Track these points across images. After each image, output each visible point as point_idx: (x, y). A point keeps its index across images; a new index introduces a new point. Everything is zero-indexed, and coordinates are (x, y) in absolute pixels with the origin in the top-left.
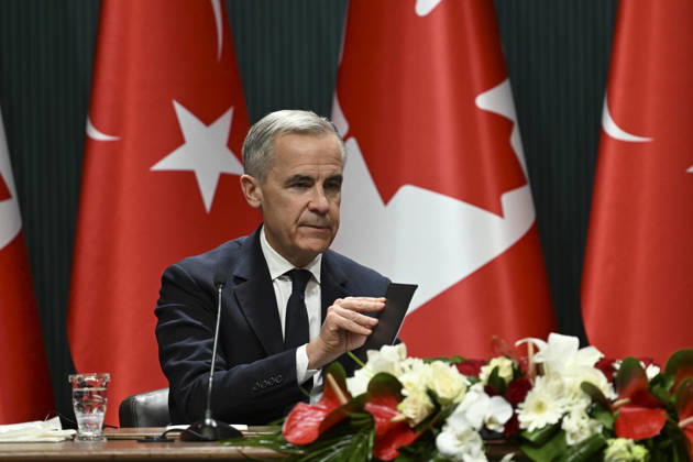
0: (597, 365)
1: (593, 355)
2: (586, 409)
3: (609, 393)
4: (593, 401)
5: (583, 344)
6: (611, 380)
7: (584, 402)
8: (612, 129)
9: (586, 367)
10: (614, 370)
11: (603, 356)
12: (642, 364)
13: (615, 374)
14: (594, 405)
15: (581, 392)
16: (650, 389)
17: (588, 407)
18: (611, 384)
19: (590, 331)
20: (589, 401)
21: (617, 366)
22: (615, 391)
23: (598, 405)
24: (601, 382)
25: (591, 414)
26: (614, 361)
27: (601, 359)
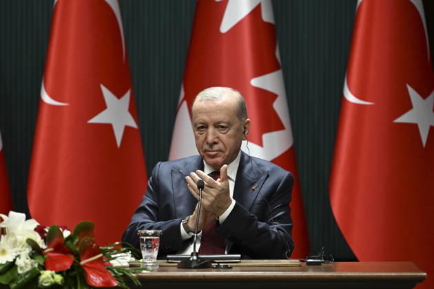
0: (36, 230)
1: (34, 224)
2: (29, 254)
3: (42, 245)
4: (33, 249)
5: (28, 218)
6: (43, 237)
7: (28, 250)
8: (46, 98)
9: (29, 231)
10: (45, 232)
11: (39, 224)
12: (61, 229)
13: (45, 235)
14: (34, 252)
15: (26, 244)
16: (65, 243)
17: (31, 252)
18: (43, 240)
19: (32, 210)
20: (31, 249)
21: (47, 230)
22: (45, 244)
23: (36, 251)
24: (38, 239)
25: (32, 256)
26: (45, 227)
27: (38, 226)
